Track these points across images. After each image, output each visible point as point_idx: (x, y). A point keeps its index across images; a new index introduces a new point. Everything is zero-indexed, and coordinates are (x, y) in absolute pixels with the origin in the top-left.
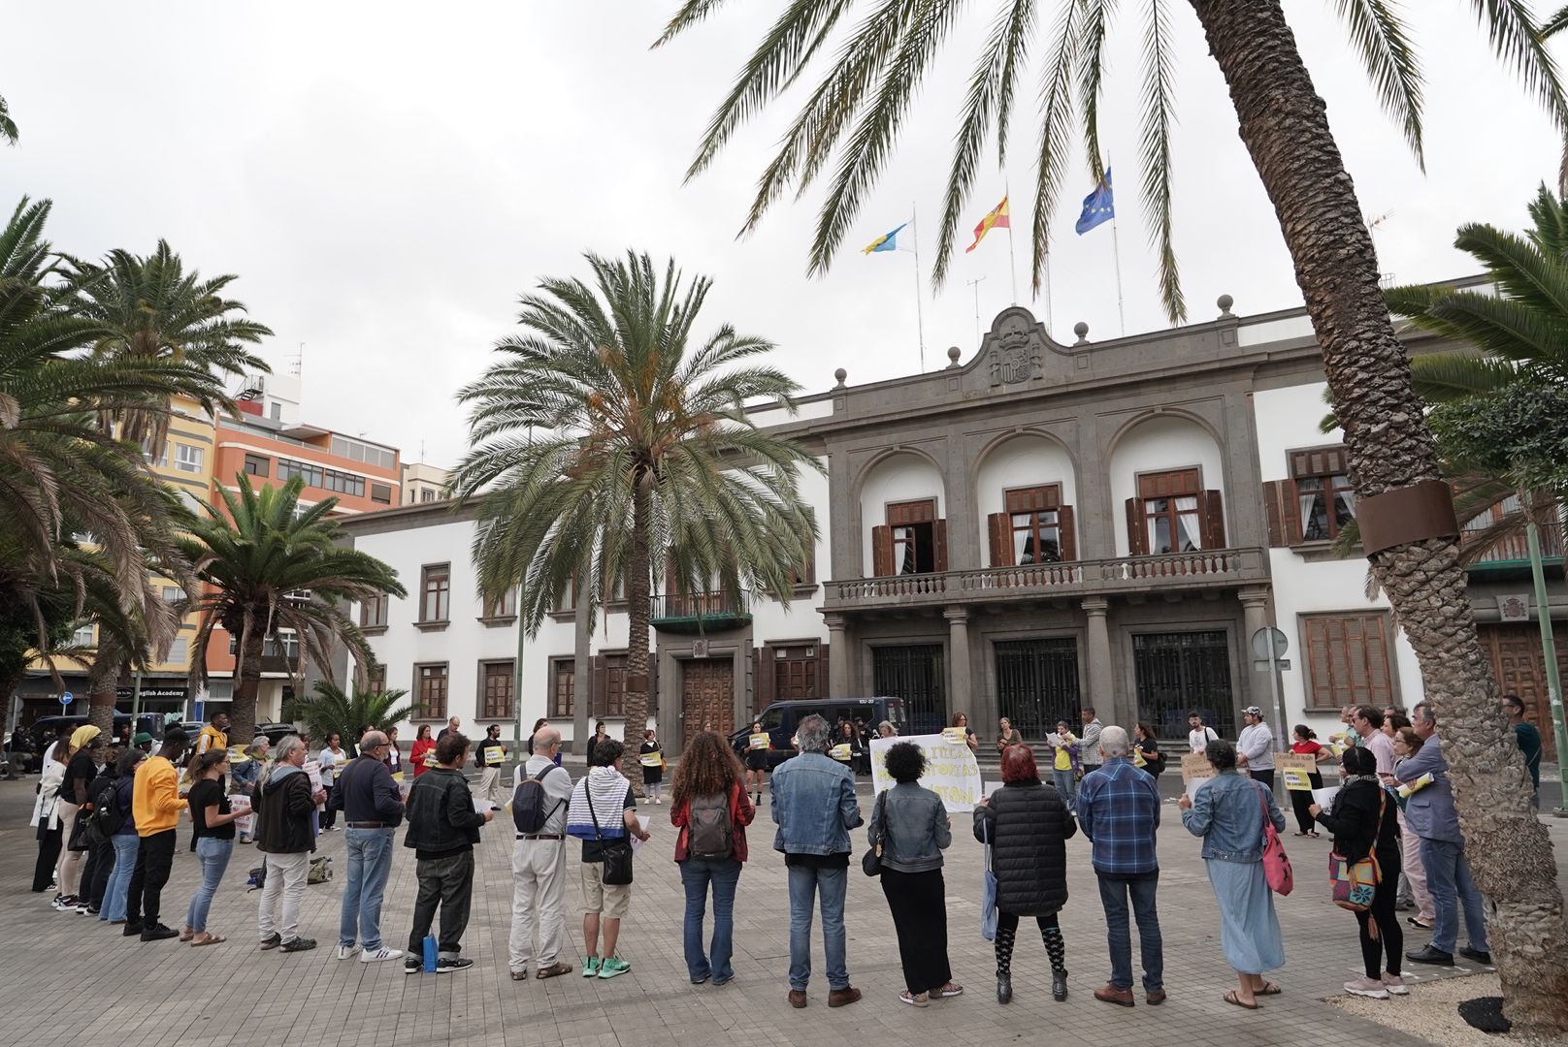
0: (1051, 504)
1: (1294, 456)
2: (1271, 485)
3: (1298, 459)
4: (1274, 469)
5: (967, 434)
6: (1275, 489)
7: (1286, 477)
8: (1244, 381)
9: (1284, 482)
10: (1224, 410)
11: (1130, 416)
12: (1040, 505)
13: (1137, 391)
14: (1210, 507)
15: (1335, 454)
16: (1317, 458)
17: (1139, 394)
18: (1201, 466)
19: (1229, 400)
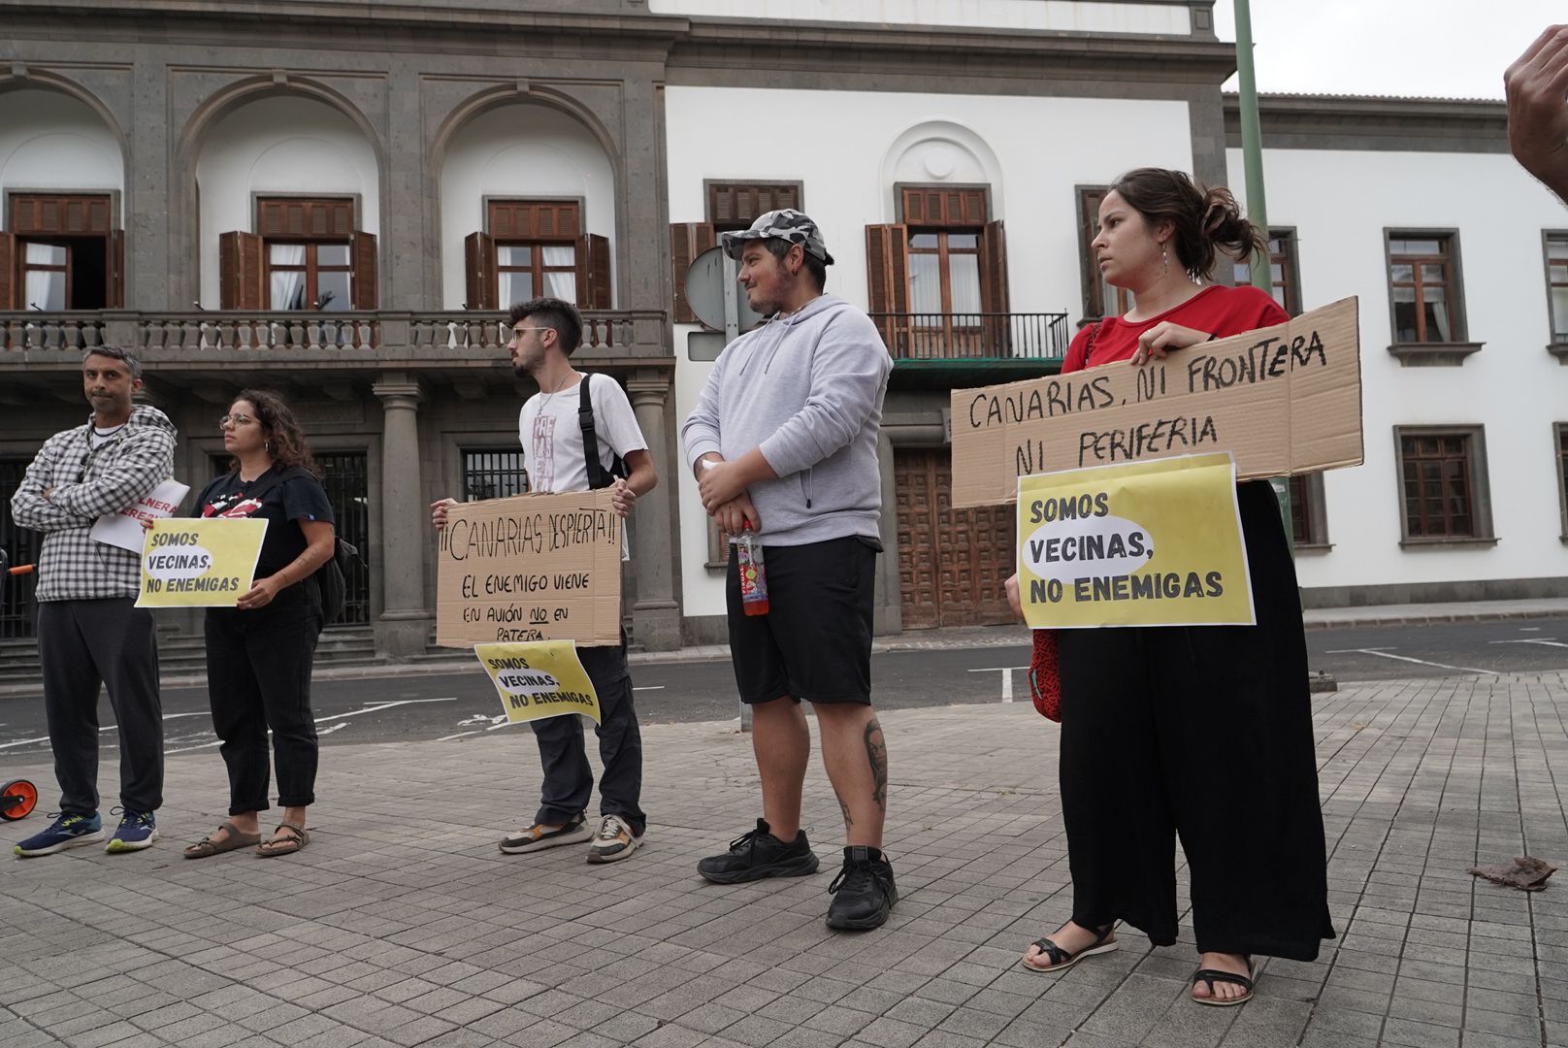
0: (340, 231)
1: (716, 190)
2: (681, 228)
3: (721, 196)
4: (687, 207)
5: (177, 67)
6: (685, 235)
7: (703, 221)
8: (653, 65)
9: (700, 226)
10: (622, 103)
11: (476, 87)
12: (320, 230)
13: (490, 47)
14: (593, 260)
15: (768, 196)
16: (743, 197)
17: (494, 54)
18: (583, 198)
19: (630, 89)
